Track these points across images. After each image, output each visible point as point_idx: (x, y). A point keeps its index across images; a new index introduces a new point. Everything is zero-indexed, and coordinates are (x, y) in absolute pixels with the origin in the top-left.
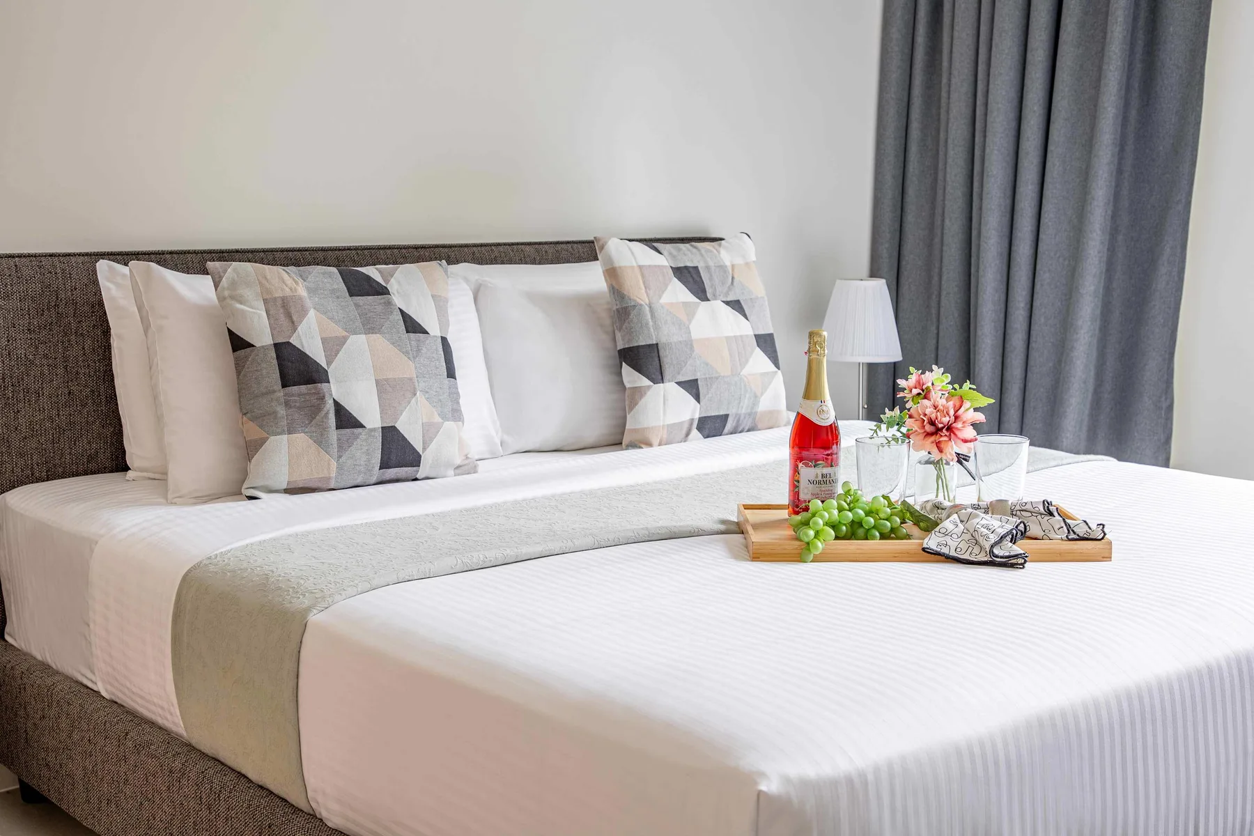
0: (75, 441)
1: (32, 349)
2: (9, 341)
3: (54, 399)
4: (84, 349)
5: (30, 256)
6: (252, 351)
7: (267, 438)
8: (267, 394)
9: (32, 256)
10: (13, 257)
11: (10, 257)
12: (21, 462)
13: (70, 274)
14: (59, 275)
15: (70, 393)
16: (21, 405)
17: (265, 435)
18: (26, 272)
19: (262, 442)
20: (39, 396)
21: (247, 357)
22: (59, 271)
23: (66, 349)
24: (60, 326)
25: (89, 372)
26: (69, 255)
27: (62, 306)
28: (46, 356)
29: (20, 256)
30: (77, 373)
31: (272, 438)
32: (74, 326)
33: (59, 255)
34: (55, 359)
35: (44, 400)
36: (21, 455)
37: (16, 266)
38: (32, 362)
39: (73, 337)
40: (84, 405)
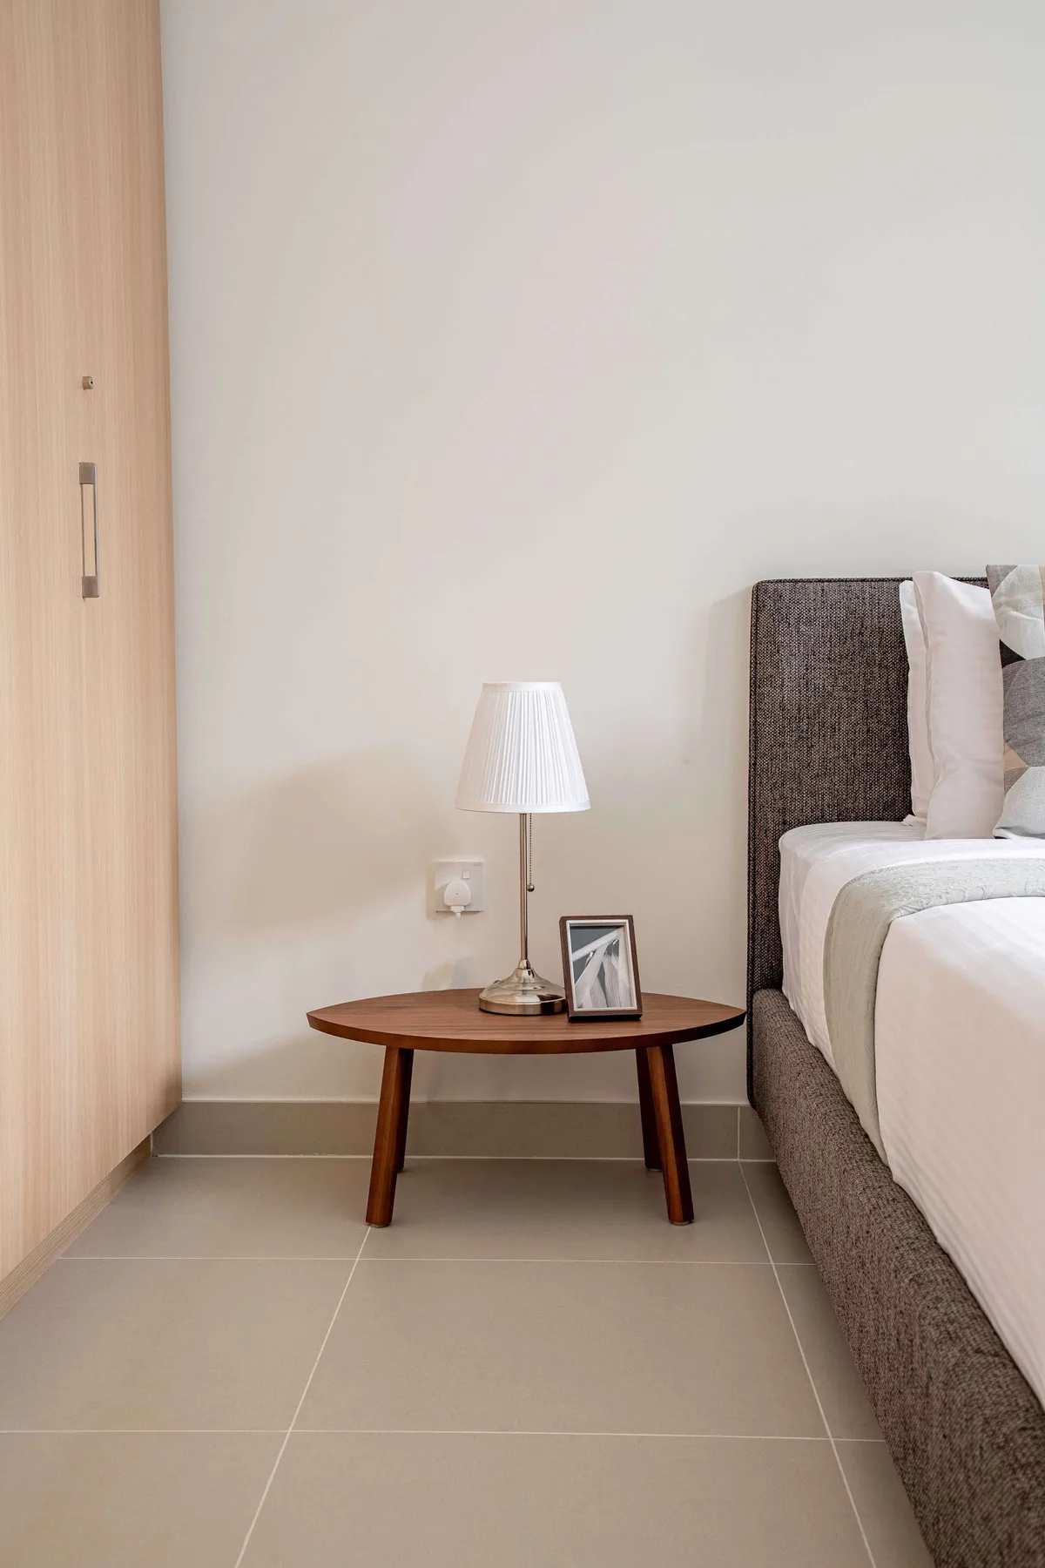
0: (871, 784)
1: (831, 680)
2: (807, 669)
3: (851, 736)
4: (887, 683)
5: (840, 580)
6: (1020, 665)
7: (1027, 769)
8: (1033, 716)
9: (842, 581)
10: (823, 582)
11: (819, 581)
12: (811, 802)
13: (879, 600)
14: (867, 601)
15: (868, 731)
16: (815, 740)
17: (1024, 765)
18: (833, 597)
19: (1021, 772)
20: (835, 731)
21: (1014, 672)
22: (867, 596)
23: (868, 682)
24: (863, 657)
25: (892, 709)
26: (883, 580)
27: (867, 633)
28: (845, 688)
29: (829, 581)
30: (878, 709)
31: (1031, 769)
32: (878, 657)
33: (872, 581)
34: (855, 692)
35: (840, 738)
36: (813, 794)
37: (823, 590)
38: (830, 694)
39: (876, 670)
40: (884, 746)
